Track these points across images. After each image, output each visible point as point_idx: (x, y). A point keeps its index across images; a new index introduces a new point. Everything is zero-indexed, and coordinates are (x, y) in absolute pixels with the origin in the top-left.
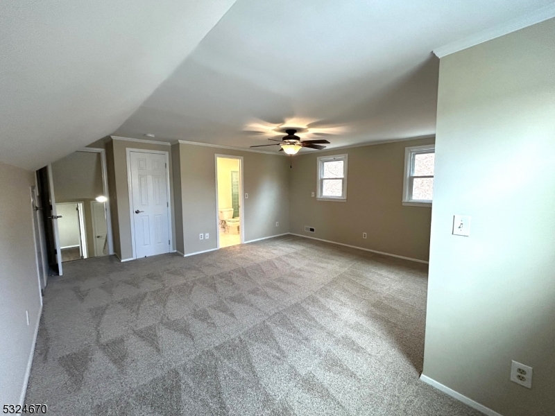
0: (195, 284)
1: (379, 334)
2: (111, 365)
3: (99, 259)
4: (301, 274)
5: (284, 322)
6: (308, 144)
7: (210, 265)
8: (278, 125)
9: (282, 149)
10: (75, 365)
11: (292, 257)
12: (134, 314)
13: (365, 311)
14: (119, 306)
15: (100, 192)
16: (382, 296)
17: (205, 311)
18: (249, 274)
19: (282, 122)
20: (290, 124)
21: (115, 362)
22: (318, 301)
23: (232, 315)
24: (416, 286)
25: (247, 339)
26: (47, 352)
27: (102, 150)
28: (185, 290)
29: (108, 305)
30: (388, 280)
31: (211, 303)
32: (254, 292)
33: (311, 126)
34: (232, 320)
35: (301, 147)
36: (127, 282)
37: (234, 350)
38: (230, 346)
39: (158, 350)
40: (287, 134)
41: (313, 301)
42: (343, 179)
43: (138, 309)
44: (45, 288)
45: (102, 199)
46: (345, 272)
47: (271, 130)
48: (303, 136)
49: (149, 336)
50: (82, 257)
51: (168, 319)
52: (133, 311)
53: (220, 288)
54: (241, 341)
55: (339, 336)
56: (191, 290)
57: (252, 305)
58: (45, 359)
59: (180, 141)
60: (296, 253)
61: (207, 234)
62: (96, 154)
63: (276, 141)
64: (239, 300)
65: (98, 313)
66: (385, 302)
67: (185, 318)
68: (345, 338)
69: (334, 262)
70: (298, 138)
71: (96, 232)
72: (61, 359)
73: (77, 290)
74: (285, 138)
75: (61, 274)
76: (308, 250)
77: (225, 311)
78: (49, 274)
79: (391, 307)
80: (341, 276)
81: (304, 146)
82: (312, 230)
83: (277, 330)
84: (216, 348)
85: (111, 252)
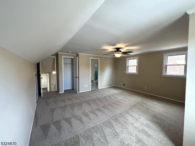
0: (83, 103)
1: (157, 129)
2: (56, 130)
3: (53, 92)
4: (121, 101)
5: (116, 120)
6: (124, 53)
7: (88, 96)
8: (113, 47)
9: (114, 55)
10: (45, 129)
11: (117, 95)
12: (64, 112)
13: (150, 119)
14: (59, 109)
15: (54, 70)
16: (156, 113)
17: (87, 113)
18: (102, 100)
19: (115, 45)
20: (118, 46)
21: (57, 129)
22: (129, 113)
23: (97, 115)
24: (171, 110)
25: (103, 126)
26: (37, 123)
27: (55, 57)
28: (80, 104)
29: (55, 108)
30: (158, 106)
31: (89, 110)
32: (104, 107)
33: (125, 46)
34: (97, 117)
35: (122, 54)
36: (61, 100)
37: (98, 130)
38: (97, 128)
39: (72, 127)
40: (116, 50)
41: (127, 113)
42: (137, 66)
43: (65, 110)
44: (37, 101)
45: (54, 73)
46: (139, 102)
47: (110, 49)
48: (122, 50)
49: (68, 121)
50: (48, 91)
51: (75, 115)
52: (63, 111)
53: (92, 105)
54: (101, 126)
55: (140, 129)
56: (82, 105)
57: (104, 112)
58: (36, 125)
59: (79, 54)
60: (119, 93)
61: (87, 85)
62: (53, 58)
63: (112, 52)
64: (99, 110)
65: (53, 110)
66: (158, 116)
67: (80, 115)
68: (142, 130)
69: (134, 97)
70: (120, 51)
71: (52, 83)
72: (41, 126)
73: (46, 102)
74: (116, 51)
75: (42, 96)
76: (123, 92)
77: (94, 114)
78: (39, 96)
79: (161, 118)
80: (138, 103)
81: (123, 54)
82: (124, 85)
83: (114, 123)
84: (92, 128)
85: (56, 90)
